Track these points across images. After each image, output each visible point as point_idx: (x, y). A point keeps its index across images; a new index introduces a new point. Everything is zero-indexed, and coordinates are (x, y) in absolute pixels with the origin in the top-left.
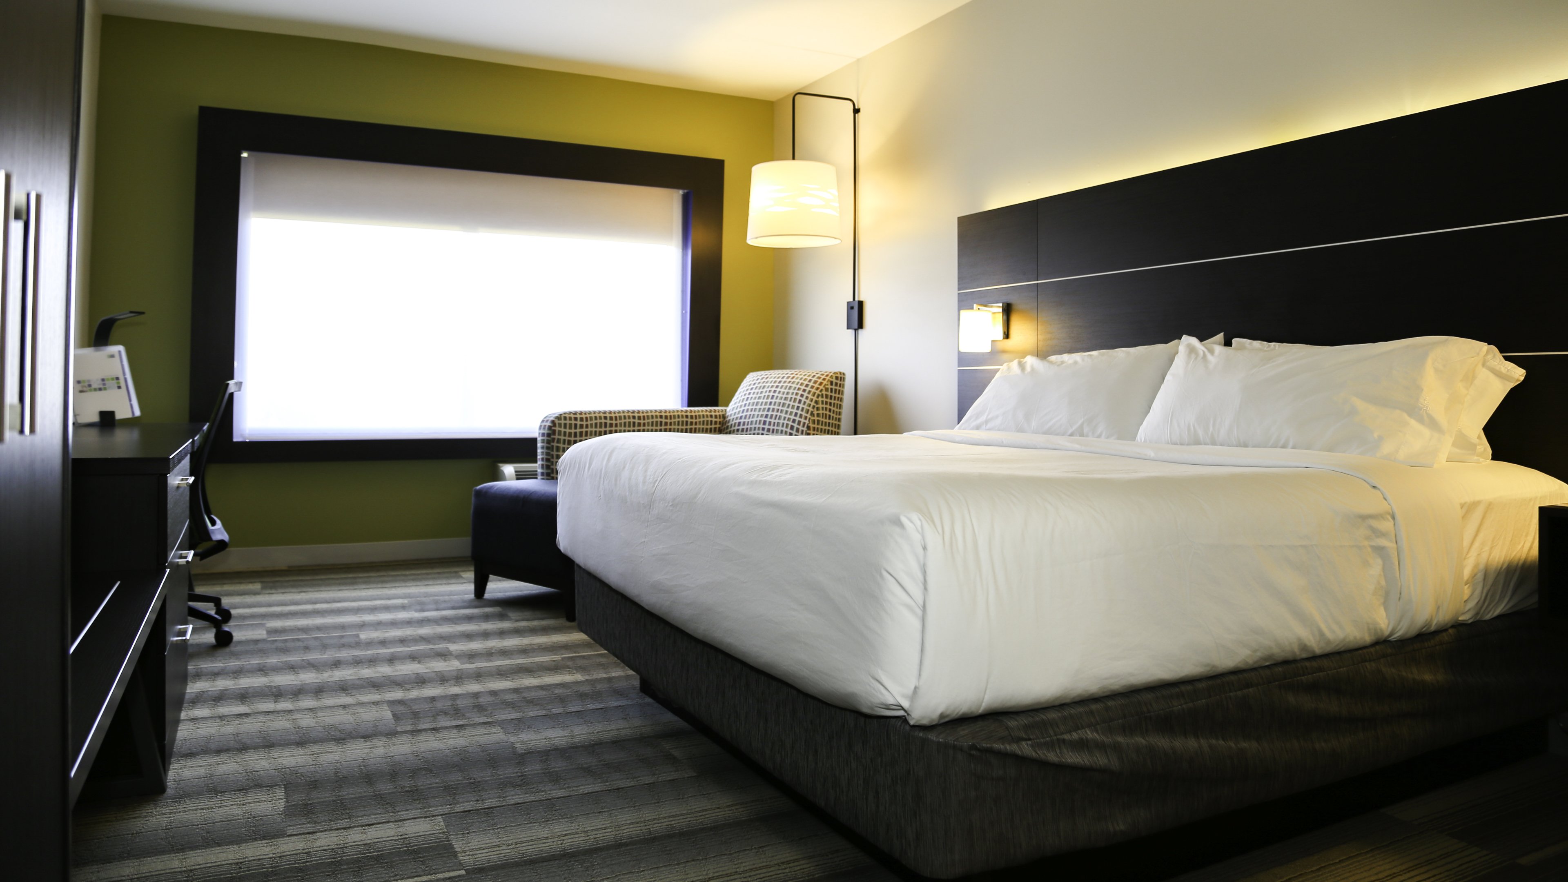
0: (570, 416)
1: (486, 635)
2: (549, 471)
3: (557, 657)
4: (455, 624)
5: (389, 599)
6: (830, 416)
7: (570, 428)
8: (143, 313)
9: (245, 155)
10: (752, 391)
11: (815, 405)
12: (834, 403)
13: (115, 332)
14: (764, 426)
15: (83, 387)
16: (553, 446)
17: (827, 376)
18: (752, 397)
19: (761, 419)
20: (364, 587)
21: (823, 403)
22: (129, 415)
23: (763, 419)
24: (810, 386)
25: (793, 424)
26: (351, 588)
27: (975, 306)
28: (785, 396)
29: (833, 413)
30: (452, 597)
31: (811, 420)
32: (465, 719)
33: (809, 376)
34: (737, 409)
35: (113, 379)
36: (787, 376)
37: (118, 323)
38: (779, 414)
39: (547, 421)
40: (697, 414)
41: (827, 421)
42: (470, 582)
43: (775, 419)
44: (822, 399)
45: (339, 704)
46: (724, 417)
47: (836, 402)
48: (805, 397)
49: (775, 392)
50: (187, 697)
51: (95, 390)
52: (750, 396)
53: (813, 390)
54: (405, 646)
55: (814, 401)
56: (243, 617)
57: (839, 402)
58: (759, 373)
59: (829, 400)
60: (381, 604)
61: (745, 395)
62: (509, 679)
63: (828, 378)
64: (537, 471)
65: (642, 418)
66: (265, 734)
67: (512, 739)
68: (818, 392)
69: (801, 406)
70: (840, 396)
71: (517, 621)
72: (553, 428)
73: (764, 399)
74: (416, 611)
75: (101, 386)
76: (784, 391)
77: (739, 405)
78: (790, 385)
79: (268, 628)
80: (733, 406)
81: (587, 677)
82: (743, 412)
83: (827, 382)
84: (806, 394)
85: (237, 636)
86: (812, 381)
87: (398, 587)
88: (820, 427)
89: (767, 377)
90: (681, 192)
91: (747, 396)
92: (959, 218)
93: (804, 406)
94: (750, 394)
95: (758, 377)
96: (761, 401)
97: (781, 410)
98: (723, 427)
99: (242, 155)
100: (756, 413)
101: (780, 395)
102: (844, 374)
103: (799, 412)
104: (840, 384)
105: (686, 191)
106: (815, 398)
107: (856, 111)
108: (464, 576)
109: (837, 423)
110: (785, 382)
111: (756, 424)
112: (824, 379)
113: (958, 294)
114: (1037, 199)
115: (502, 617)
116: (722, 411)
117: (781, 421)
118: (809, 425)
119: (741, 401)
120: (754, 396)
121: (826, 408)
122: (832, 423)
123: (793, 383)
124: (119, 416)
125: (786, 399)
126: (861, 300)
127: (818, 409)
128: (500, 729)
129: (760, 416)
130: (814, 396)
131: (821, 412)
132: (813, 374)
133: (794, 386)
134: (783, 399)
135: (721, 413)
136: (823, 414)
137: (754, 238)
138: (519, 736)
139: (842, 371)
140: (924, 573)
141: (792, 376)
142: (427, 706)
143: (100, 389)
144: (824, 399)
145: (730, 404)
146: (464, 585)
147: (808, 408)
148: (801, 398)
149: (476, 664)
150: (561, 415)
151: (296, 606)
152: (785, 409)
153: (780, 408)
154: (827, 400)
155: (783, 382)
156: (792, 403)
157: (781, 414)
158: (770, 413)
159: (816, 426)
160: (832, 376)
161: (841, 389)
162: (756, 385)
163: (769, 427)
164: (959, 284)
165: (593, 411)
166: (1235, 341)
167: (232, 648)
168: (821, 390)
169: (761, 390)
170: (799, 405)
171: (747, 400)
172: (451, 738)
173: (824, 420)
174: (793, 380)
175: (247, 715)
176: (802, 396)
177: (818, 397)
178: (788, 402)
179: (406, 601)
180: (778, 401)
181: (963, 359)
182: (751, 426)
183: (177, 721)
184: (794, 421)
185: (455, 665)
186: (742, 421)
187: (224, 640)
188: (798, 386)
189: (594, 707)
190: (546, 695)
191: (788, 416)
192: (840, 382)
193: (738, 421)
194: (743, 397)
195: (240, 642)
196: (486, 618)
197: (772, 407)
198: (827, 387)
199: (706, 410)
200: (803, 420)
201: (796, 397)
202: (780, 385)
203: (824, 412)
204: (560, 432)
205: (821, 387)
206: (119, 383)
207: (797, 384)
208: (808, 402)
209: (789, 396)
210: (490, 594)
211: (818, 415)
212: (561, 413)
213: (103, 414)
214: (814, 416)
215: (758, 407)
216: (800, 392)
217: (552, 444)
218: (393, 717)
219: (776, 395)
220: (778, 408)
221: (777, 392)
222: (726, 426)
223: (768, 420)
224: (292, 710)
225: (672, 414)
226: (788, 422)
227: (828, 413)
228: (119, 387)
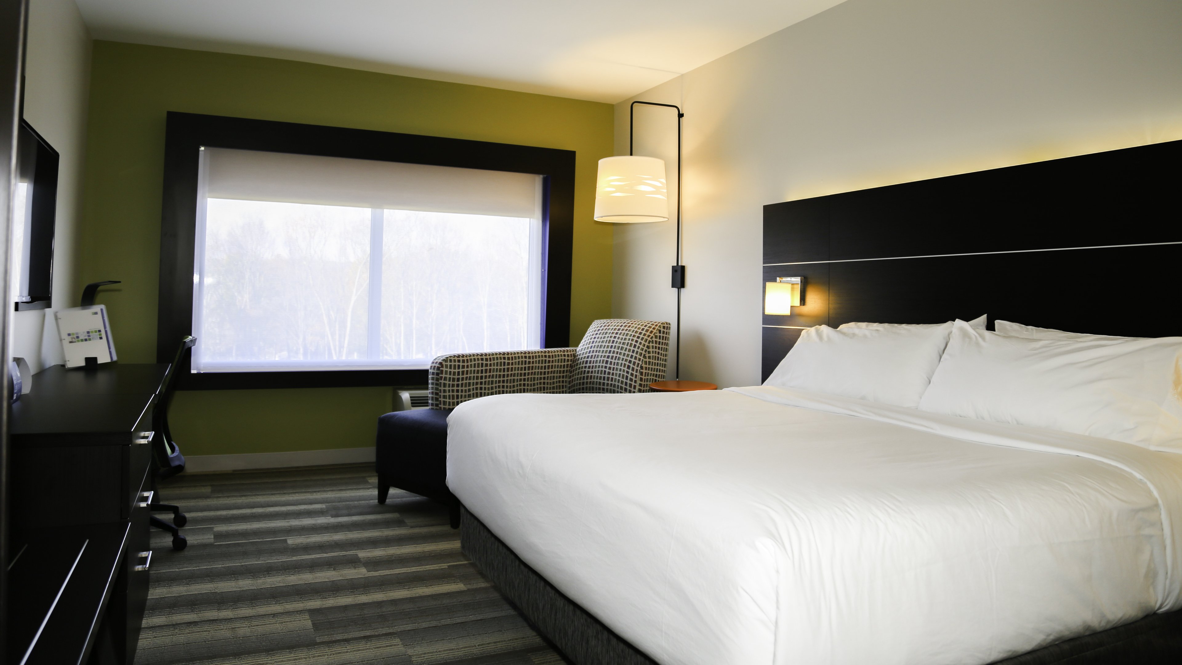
0: (454, 358)
1: (387, 542)
2: (438, 403)
3: (445, 566)
4: (363, 530)
5: (311, 503)
6: (658, 357)
7: (455, 368)
8: (120, 282)
9: (202, 148)
10: (597, 336)
11: (647, 349)
12: (662, 348)
13: (99, 296)
14: (606, 365)
15: (72, 338)
16: (441, 383)
17: (656, 325)
18: (597, 341)
19: (604, 359)
20: (291, 492)
21: (653, 348)
22: (108, 360)
23: (606, 359)
24: (643, 334)
25: (629, 364)
26: (282, 492)
27: (778, 279)
28: (623, 341)
29: (661, 355)
30: (360, 502)
31: (643, 362)
32: (371, 630)
33: (642, 325)
34: (584, 350)
35: (96, 332)
36: (624, 325)
37: (100, 288)
38: (618, 355)
39: (436, 363)
40: (553, 354)
41: (656, 362)
42: (374, 487)
43: (615, 359)
44: (652, 345)
45: (270, 612)
46: (575, 356)
47: (663, 346)
48: (639, 343)
49: (615, 337)
50: (148, 603)
51: (82, 340)
52: (595, 340)
53: (646, 337)
54: (323, 553)
55: (646, 346)
56: (196, 521)
57: (665, 347)
58: (602, 321)
59: (658, 345)
60: (305, 509)
61: (591, 338)
62: (406, 587)
63: (657, 327)
64: (428, 397)
65: (511, 358)
66: (209, 644)
67: (410, 652)
68: (649, 339)
69: (636, 350)
70: (666, 342)
71: (412, 527)
72: (441, 369)
73: (606, 343)
74: (333, 516)
75: (87, 338)
76: (622, 337)
77: (587, 346)
78: (627, 332)
79: (215, 532)
80: (582, 348)
81: (469, 587)
82: (589, 353)
83: (657, 331)
84: (639, 340)
85: (191, 540)
86: (645, 330)
87: (319, 492)
88: (651, 366)
89: (609, 325)
90: (541, 176)
91: (593, 340)
92: (764, 206)
93: (638, 350)
94: (595, 338)
95: (601, 325)
96: (604, 344)
97: (620, 352)
98: (574, 364)
99: (200, 149)
100: (600, 354)
101: (619, 341)
102: (669, 324)
103: (634, 355)
104: (667, 332)
105: (545, 176)
106: (647, 344)
107: (681, 116)
108: (369, 481)
109: (664, 363)
110: (623, 330)
111: (600, 363)
112: (654, 328)
113: (763, 266)
114: (829, 195)
115: (399, 523)
116: (573, 351)
117: (620, 362)
118: (642, 365)
119: (588, 343)
120: (598, 340)
121: (655, 352)
122: (660, 363)
123: (630, 331)
124: (100, 361)
125: (624, 343)
126: (683, 265)
127: (649, 352)
128: (400, 641)
129: (603, 356)
130: (646, 342)
131: (651, 355)
132: (645, 324)
133: (630, 333)
134: (622, 343)
135: (572, 353)
136: (653, 356)
137: (599, 215)
138: (415, 649)
139: (668, 322)
140: (777, 594)
141: (629, 325)
142: (340, 616)
143: (86, 340)
144: (654, 345)
145: (580, 346)
146: (371, 490)
147: (641, 352)
148: (636, 344)
149: (379, 572)
150: (447, 358)
151: (237, 510)
152: (623, 352)
153: (619, 351)
154: (656, 345)
155: (621, 330)
156: (628, 347)
157: (620, 356)
158: (611, 355)
159: (647, 366)
160: (660, 326)
161: (667, 336)
162: (600, 331)
163: (610, 366)
164: (764, 259)
165: (473, 354)
166: (998, 323)
167: (187, 553)
168: (652, 338)
169: (604, 335)
170: (634, 349)
171: (593, 343)
172: (359, 650)
173: (654, 361)
174: (629, 329)
175: (195, 623)
176: (637, 341)
177: (649, 343)
178: (625, 346)
179: (323, 506)
180: (617, 345)
181: (767, 319)
182: (596, 364)
183: (138, 630)
184: (630, 362)
185: (362, 572)
186: (589, 359)
187: (180, 545)
188: (633, 334)
189: (475, 618)
190: (436, 605)
191: (625, 358)
192: (667, 331)
193: (585, 360)
194: (589, 341)
195: (193, 546)
196: (387, 524)
197: (612, 350)
198: (656, 334)
199: (561, 351)
200: (637, 361)
201: (632, 342)
202: (619, 332)
203: (654, 355)
204: (446, 372)
205: (652, 335)
206: (100, 335)
207: (633, 332)
208: (641, 346)
209: (627, 341)
210: (390, 500)
211: (649, 357)
212: (447, 356)
213: (87, 360)
214: (646, 358)
215: (602, 349)
216: (635, 339)
217: (440, 381)
218: (313, 626)
219: (616, 340)
220: (618, 350)
221: (617, 338)
222: (576, 363)
223: (610, 360)
224: (232, 619)
225: (534, 355)
226: (625, 363)
227: (657, 355)
228: (101, 338)
